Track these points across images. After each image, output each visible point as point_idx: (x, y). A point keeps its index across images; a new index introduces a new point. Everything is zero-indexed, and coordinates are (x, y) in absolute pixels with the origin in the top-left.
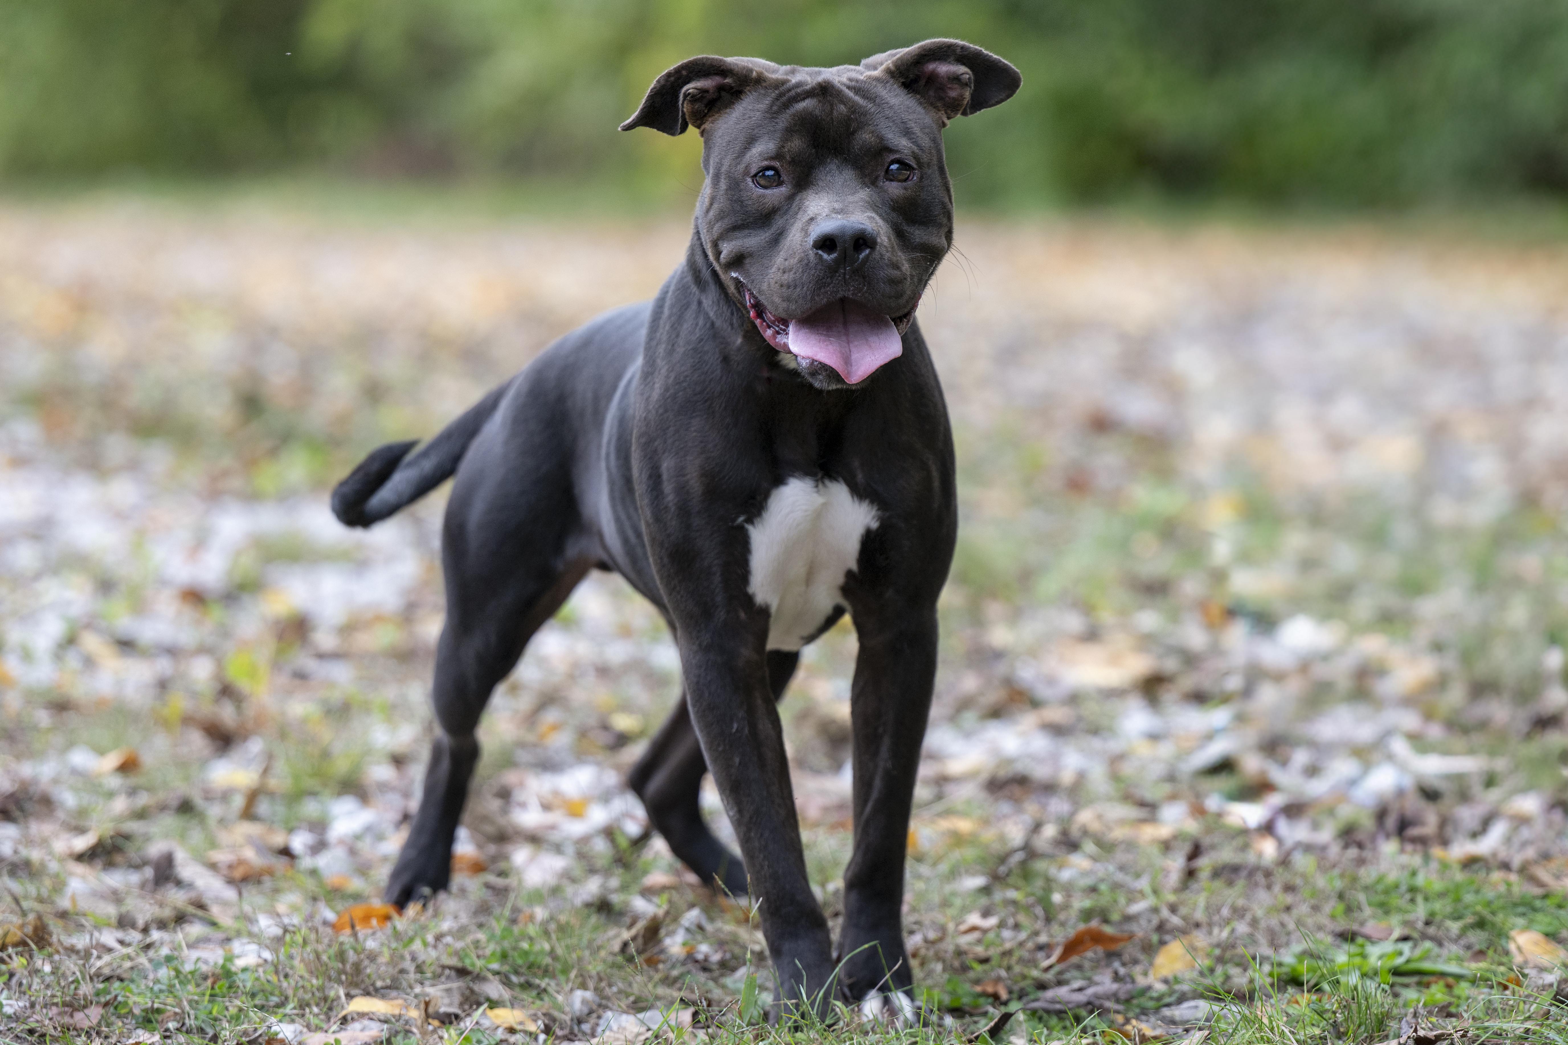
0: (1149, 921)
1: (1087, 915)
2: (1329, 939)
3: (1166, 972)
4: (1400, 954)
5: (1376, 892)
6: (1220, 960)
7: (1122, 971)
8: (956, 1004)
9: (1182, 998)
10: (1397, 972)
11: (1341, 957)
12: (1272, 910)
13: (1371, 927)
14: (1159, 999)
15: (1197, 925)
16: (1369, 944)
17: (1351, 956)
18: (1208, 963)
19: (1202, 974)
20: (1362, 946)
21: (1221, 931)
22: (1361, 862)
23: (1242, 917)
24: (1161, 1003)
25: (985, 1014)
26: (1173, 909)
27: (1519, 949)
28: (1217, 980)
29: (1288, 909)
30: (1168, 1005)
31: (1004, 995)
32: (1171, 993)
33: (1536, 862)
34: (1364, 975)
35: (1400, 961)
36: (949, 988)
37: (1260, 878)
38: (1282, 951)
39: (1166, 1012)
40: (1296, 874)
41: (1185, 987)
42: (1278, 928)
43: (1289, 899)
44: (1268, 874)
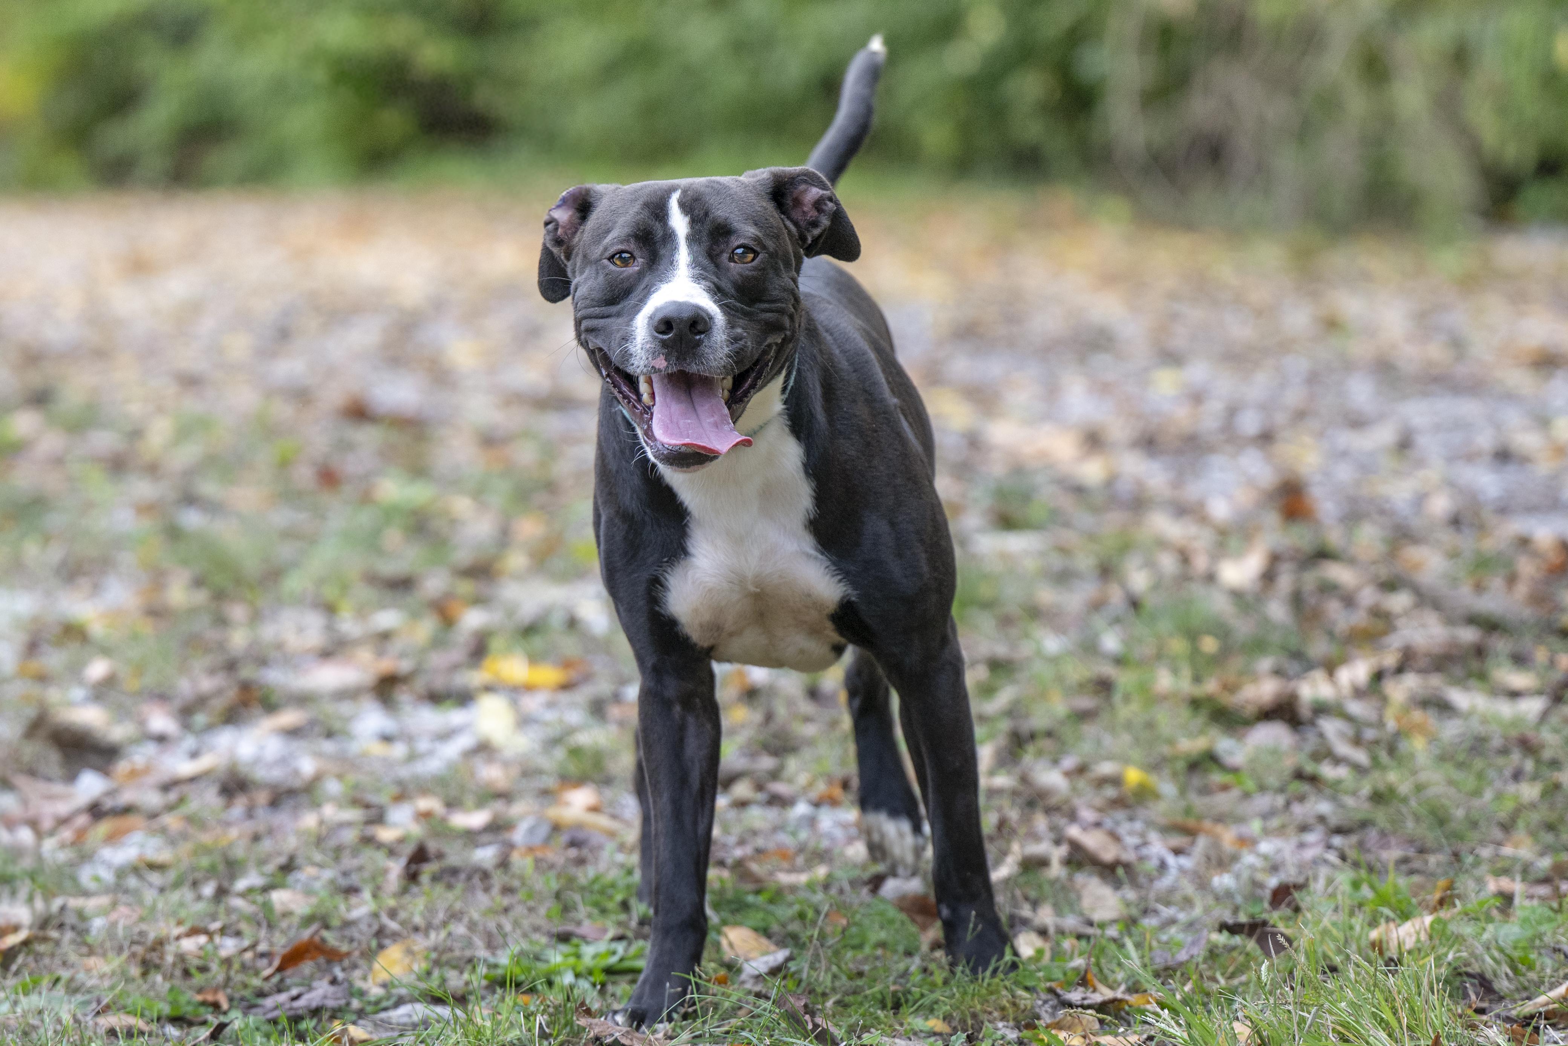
0: (370, 926)
1: (308, 920)
2: (544, 940)
3: (383, 976)
4: (614, 953)
5: (592, 892)
6: (437, 963)
7: (340, 975)
8: (176, 1013)
9: (400, 1002)
10: (610, 971)
11: (556, 957)
12: (491, 911)
13: (587, 928)
14: (377, 1003)
15: (416, 929)
16: (584, 944)
17: (566, 956)
18: (424, 966)
19: (419, 979)
20: (577, 946)
21: (438, 934)
22: (581, 862)
23: (460, 920)
24: (379, 1006)
25: (204, 1023)
26: (393, 914)
27: (731, 945)
28: (433, 983)
29: (506, 910)
30: (385, 1009)
31: (225, 1006)
32: (388, 997)
33: (752, 858)
34: (577, 976)
35: (613, 960)
36: (170, 999)
37: (476, 880)
38: (499, 952)
39: (383, 1015)
40: (513, 876)
41: (403, 991)
42: (495, 931)
43: (506, 901)
44: (485, 875)
